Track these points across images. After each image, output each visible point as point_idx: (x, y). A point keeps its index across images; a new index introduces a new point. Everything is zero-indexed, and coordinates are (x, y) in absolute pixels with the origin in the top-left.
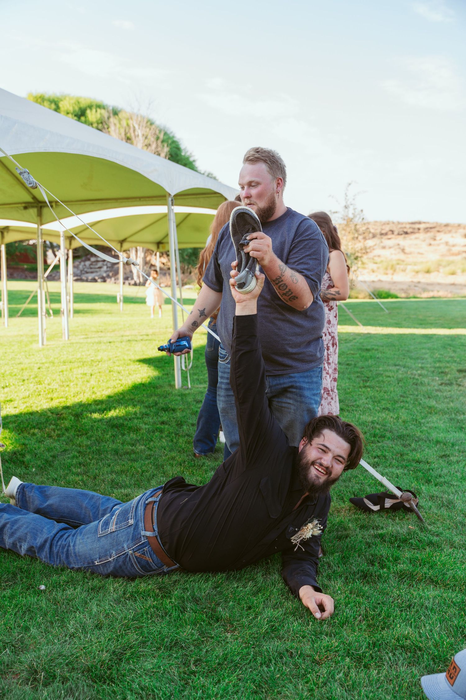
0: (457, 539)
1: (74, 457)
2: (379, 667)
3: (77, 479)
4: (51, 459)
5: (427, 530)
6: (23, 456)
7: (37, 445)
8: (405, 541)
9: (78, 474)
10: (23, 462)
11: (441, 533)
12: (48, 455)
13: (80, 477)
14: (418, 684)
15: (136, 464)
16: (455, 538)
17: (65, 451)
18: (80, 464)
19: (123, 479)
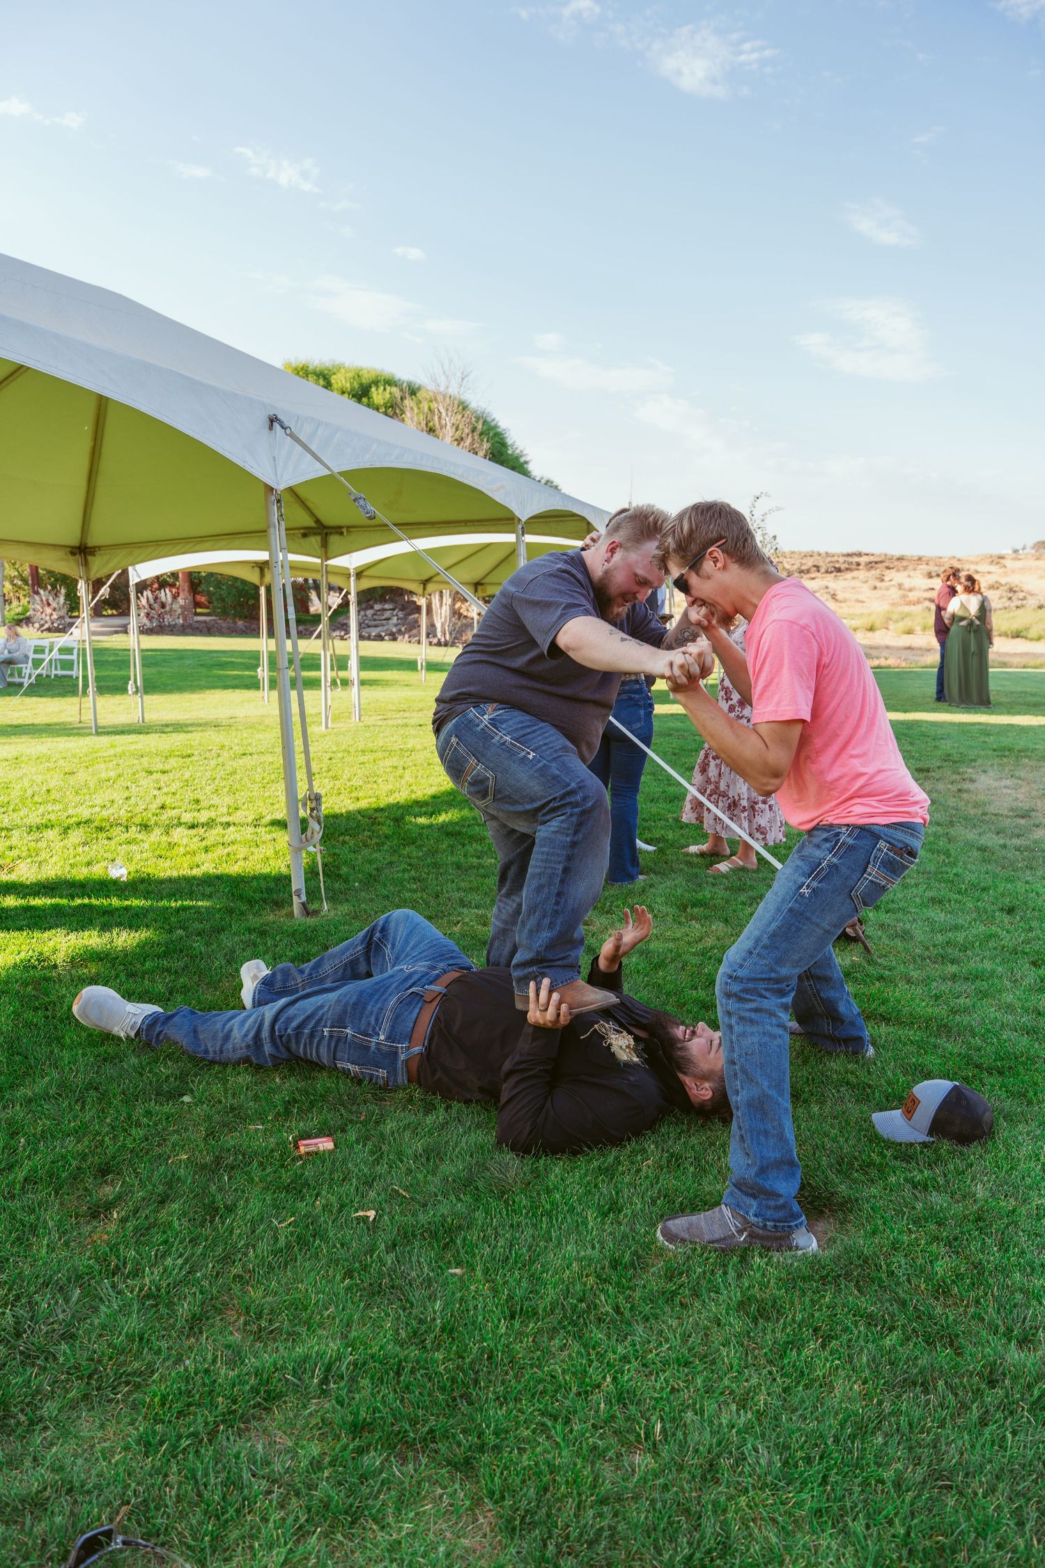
0: (915, 974)
1: (404, 871)
2: (822, 1103)
3: (415, 896)
4: (374, 873)
5: (876, 963)
6: (339, 868)
7: (352, 856)
9: (415, 891)
10: (339, 876)
11: (895, 968)
12: (369, 868)
13: (419, 894)
14: (868, 1120)
15: (487, 881)
16: (912, 973)
17: (391, 863)
18: (414, 879)
19: (475, 898)
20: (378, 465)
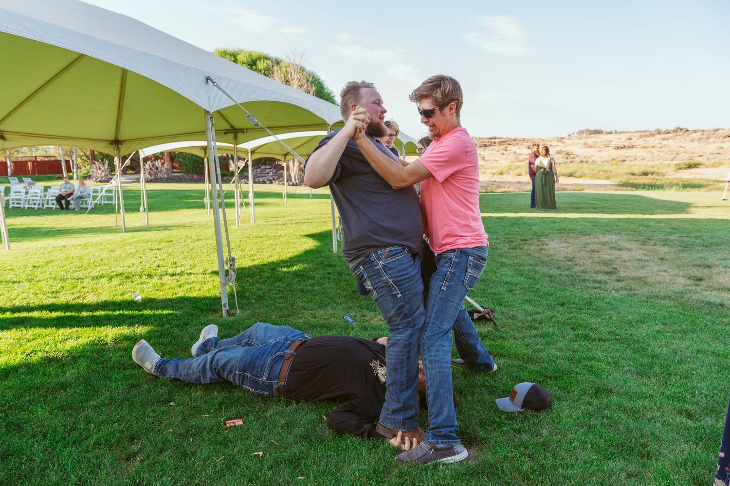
0: (517, 335)
1: (276, 294)
2: (473, 395)
3: (281, 305)
4: (262, 295)
5: (500, 331)
6: (244, 293)
7: (251, 287)
8: (486, 336)
9: (282, 303)
10: (245, 297)
11: (508, 332)
12: (259, 293)
13: (283, 305)
14: (494, 402)
15: (316, 297)
16: (516, 335)
17: (270, 290)
18: (281, 297)
19: (310, 305)
20: (259, 99)
